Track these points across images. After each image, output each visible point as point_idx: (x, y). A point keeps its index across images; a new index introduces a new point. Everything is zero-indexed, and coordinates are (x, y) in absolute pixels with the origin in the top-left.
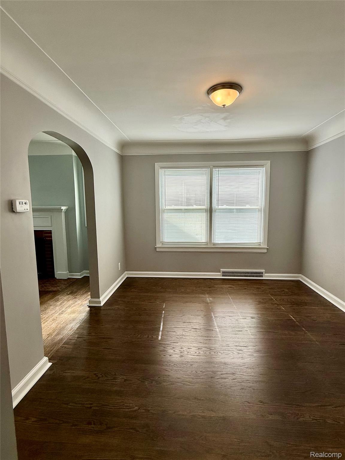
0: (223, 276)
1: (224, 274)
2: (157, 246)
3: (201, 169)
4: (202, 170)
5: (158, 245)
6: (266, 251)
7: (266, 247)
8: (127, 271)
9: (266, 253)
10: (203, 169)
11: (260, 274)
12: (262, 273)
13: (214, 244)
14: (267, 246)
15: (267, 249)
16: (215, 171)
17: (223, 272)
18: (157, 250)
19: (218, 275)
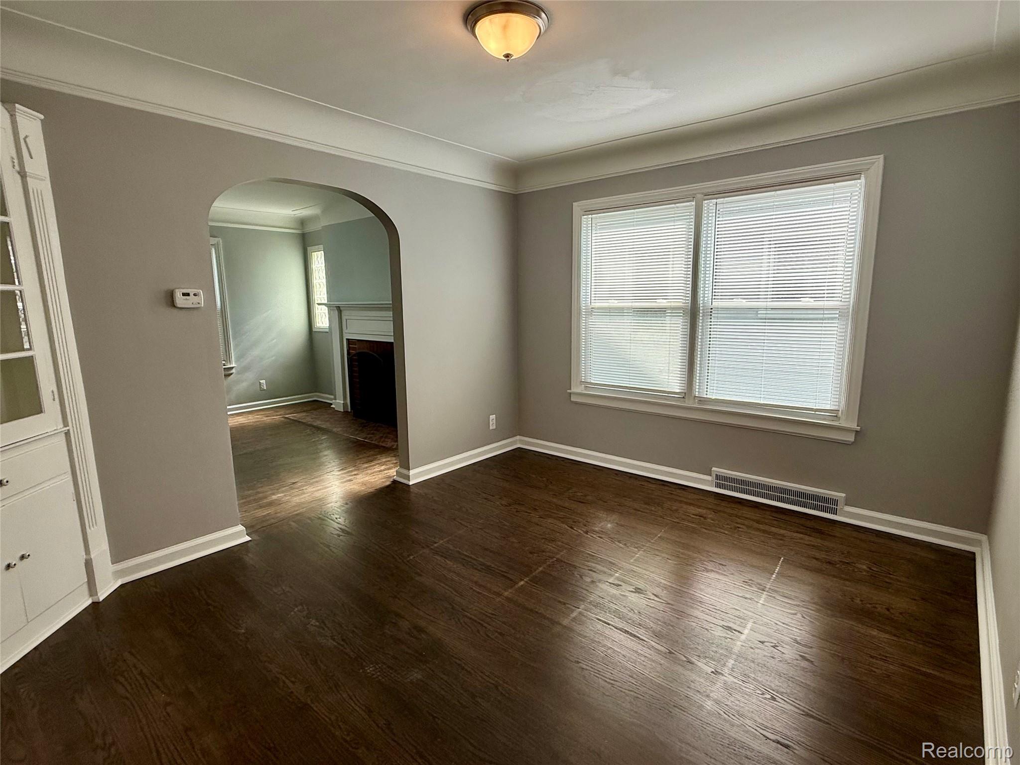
0: (718, 486)
1: (721, 481)
2: (574, 389)
3: (673, 205)
4: (677, 207)
5: (576, 389)
6: (852, 439)
7: (854, 426)
8: (519, 435)
9: (853, 443)
10: (677, 205)
11: (829, 504)
12: (836, 502)
13: (702, 401)
14: (856, 425)
15: (856, 431)
16: (709, 205)
17: (717, 477)
18: (572, 400)
19: (704, 482)
